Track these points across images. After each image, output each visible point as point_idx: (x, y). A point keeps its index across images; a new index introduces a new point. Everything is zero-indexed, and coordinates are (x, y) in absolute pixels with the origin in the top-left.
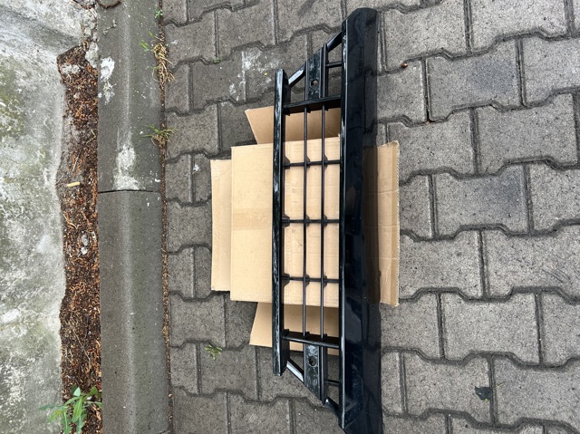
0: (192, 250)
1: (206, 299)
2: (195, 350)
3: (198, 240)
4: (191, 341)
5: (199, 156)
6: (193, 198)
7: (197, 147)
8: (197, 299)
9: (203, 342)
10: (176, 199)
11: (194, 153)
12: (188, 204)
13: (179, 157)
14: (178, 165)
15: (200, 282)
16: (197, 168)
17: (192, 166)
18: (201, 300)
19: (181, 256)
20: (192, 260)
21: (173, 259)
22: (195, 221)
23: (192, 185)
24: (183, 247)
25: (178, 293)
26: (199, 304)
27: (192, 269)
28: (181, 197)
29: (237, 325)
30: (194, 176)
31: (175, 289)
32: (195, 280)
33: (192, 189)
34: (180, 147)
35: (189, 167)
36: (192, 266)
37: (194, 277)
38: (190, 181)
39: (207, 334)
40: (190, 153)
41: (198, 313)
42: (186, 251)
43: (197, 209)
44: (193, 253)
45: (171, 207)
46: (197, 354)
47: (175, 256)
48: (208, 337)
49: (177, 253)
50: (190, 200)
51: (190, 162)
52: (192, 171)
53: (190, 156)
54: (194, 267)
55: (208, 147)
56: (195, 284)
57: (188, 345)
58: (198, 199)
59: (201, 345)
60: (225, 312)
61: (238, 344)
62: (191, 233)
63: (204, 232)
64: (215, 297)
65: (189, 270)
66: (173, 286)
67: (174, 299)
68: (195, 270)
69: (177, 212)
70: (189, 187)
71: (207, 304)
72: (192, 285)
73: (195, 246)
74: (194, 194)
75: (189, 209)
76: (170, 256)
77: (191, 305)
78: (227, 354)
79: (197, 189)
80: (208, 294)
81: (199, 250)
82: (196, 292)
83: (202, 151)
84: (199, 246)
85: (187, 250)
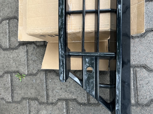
0: (7, 21)
1: (16, 48)
2: (10, 77)
4: (7, 72)
8: (11, 49)
9: (15, 72)
20: (8, 27)
26: (12, 51)
27: (8, 32)
29: (34, 61)
36: (8, 30)
39: (17, 67)
41: (11, 56)
46: (11, 79)
48: (17, 69)
54: (9, 31)
57: (6, 75)
59: (14, 74)
60: (27, 54)
61: (35, 72)
64: (21, 46)
71: (17, 51)
72: (8, 41)
77: (7, 52)
78: (28, 78)
81: (12, 21)
85: (5, 21)
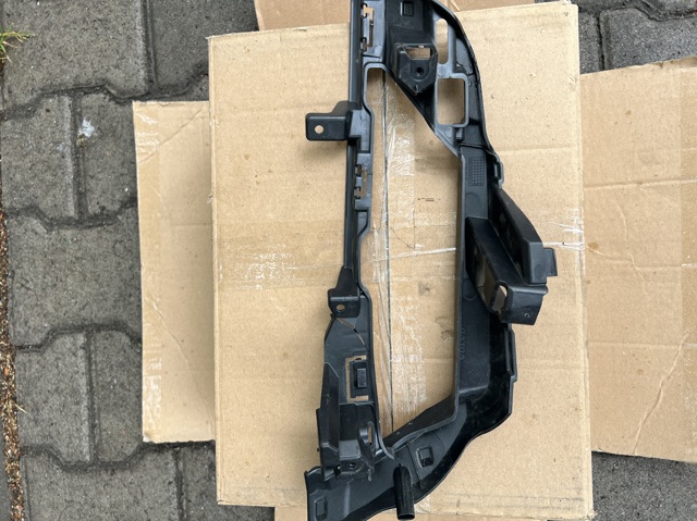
3: (99, 314)
5: (93, 100)
6: (81, 206)
7: (88, 75)
10: (33, 210)
11: (78, 90)
12: (68, 222)
13: (37, 103)
14: (36, 122)
15: (108, 422)
16: (88, 129)
17: (76, 125)
18: (112, 467)
19: (50, 356)
21: (30, 364)
22: (89, 266)
23: (77, 174)
24: (55, 333)
25: (47, 452)
28: (45, 204)
30: (80, 150)
31: (38, 441)
32: (92, 417)
33: (77, 183)
34: (39, 76)
35: (67, 126)
37: (91, 408)
38: (69, 162)
40: (68, 92)
42: (65, 343)
43: (93, 233)
44: (85, 347)
45: (19, 231)
47: (35, 357)
49: (39, 348)
50: (72, 212)
51: (68, 114)
52: (74, 135)
53: (67, 100)
55: (117, 77)
56: (93, 427)
58: (93, 209)
62: (77, 297)
63: (112, 293)
65: (75, 392)
66: (32, 434)
67: (36, 467)
68: (91, 392)
69: (36, 242)
70: (69, 178)
73: (90, 329)
74: (81, 196)
75: (68, 233)
76: (20, 357)
79: (92, 183)
80: (130, 449)
82: (96, 449)
83: (101, 87)
84: (99, 328)
